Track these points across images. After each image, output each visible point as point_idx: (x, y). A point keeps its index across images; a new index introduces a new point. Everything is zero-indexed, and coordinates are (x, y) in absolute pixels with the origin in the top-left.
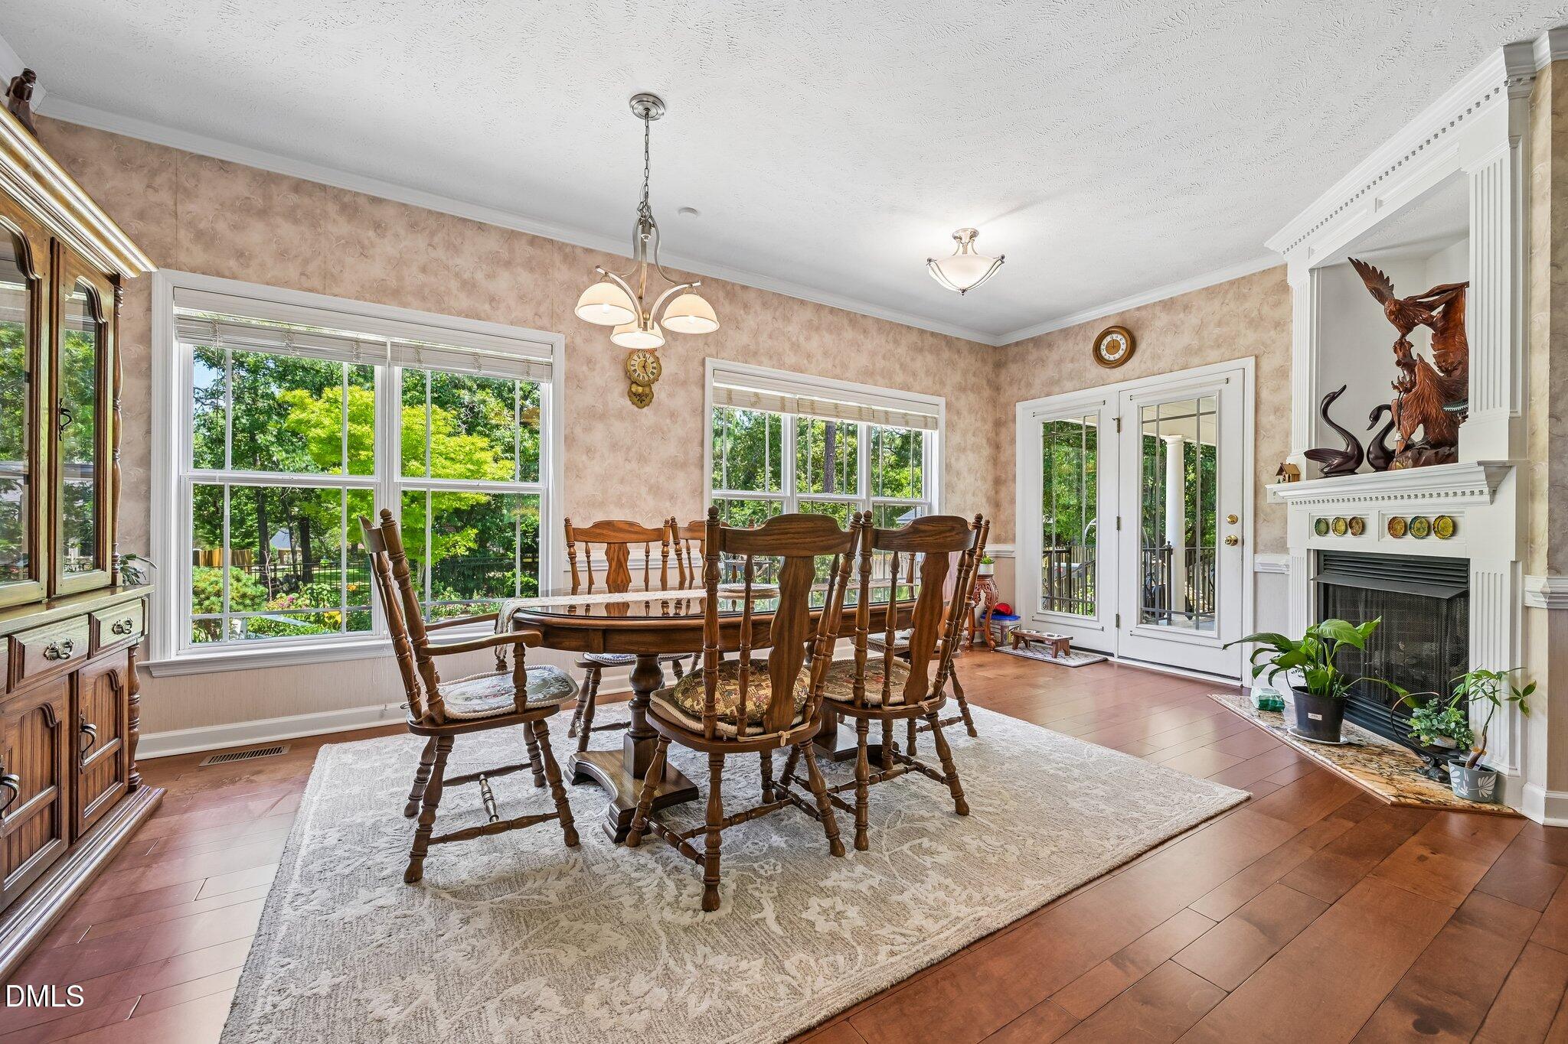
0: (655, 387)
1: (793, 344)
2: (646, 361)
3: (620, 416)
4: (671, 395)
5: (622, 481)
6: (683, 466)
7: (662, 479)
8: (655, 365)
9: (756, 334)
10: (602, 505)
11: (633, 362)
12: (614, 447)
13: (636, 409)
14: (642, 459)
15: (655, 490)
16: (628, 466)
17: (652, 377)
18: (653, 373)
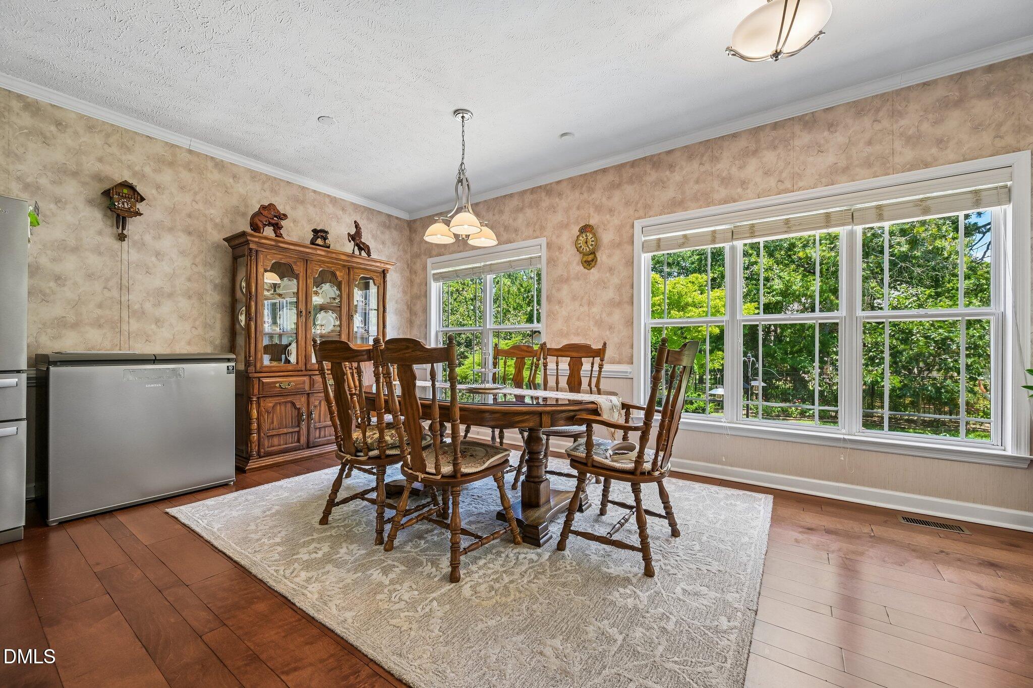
0: (598, 255)
1: (723, 179)
2: (587, 238)
3: (577, 278)
4: (610, 256)
5: (578, 319)
6: (619, 304)
7: (604, 315)
8: (593, 239)
9: (681, 185)
10: (567, 335)
11: (579, 242)
12: (574, 298)
13: (587, 271)
14: (590, 304)
15: (599, 323)
16: (582, 309)
17: (591, 247)
18: (592, 245)
